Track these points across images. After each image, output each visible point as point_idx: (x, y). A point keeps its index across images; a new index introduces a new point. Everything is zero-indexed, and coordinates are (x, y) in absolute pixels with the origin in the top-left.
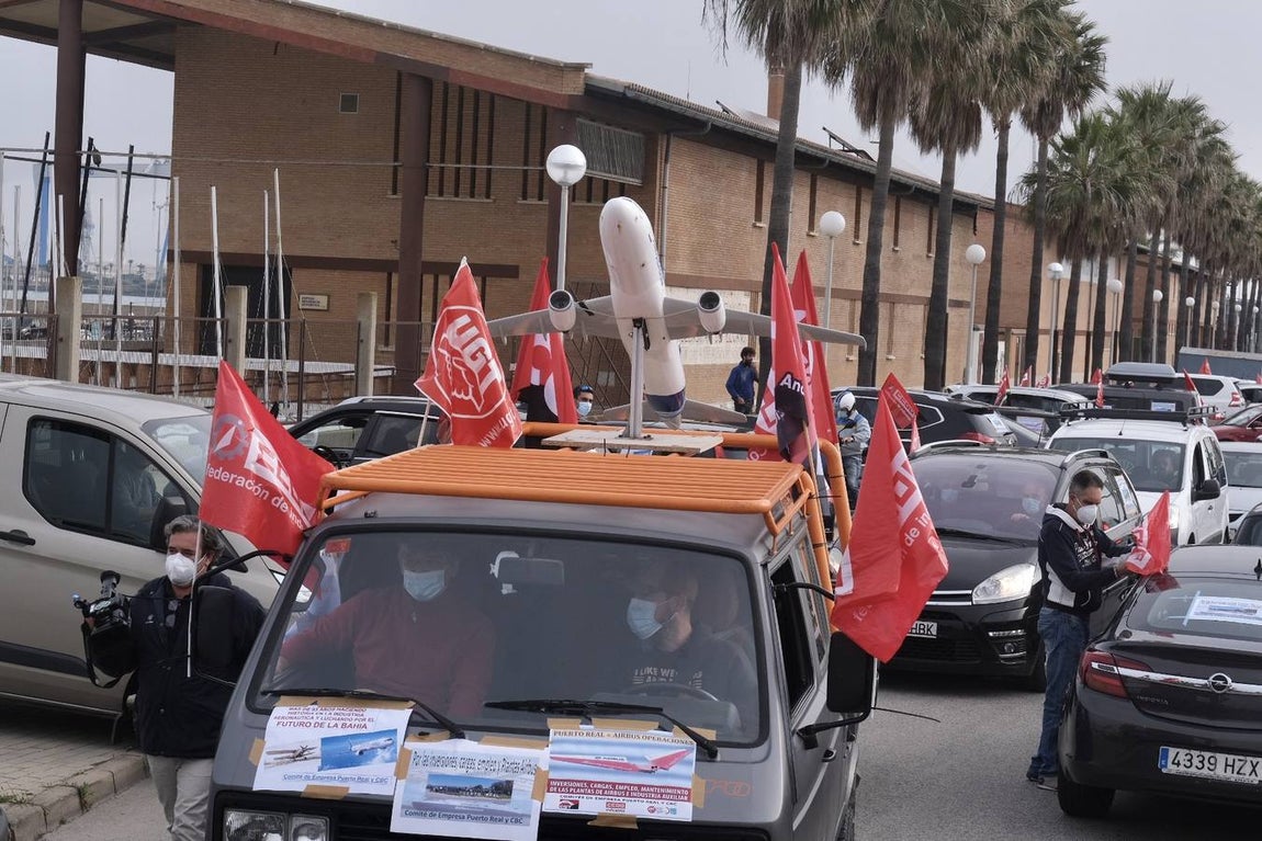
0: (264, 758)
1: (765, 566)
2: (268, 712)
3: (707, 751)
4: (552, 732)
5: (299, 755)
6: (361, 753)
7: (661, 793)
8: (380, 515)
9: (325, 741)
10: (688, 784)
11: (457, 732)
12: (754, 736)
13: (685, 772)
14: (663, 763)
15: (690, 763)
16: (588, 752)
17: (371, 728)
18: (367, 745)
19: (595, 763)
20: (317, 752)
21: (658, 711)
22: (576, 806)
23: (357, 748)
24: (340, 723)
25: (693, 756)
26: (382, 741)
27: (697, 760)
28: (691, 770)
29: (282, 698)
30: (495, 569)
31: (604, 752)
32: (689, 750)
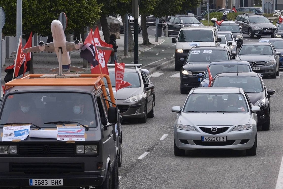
0: (3, 136)
1: (95, 96)
2: (3, 128)
3: (87, 129)
4: (57, 127)
5: (10, 135)
6: (22, 133)
7: (79, 136)
8: (18, 91)
9: (15, 132)
10: (84, 135)
11: (40, 128)
12: (95, 126)
13: (83, 132)
14: (79, 131)
15: (84, 131)
16: (65, 130)
17: (23, 129)
18: (23, 132)
19: (66, 132)
20: (14, 134)
21: (77, 122)
22: (63, 140)
23: (21, 132)
24: (17, 129)
25: (84, 130)
26: (26, 131)
27: (85, 130)
28: (84, 132)
29: (5, 125)
30: (42, 100)
31: (68, 130)
32: (84, 129)
